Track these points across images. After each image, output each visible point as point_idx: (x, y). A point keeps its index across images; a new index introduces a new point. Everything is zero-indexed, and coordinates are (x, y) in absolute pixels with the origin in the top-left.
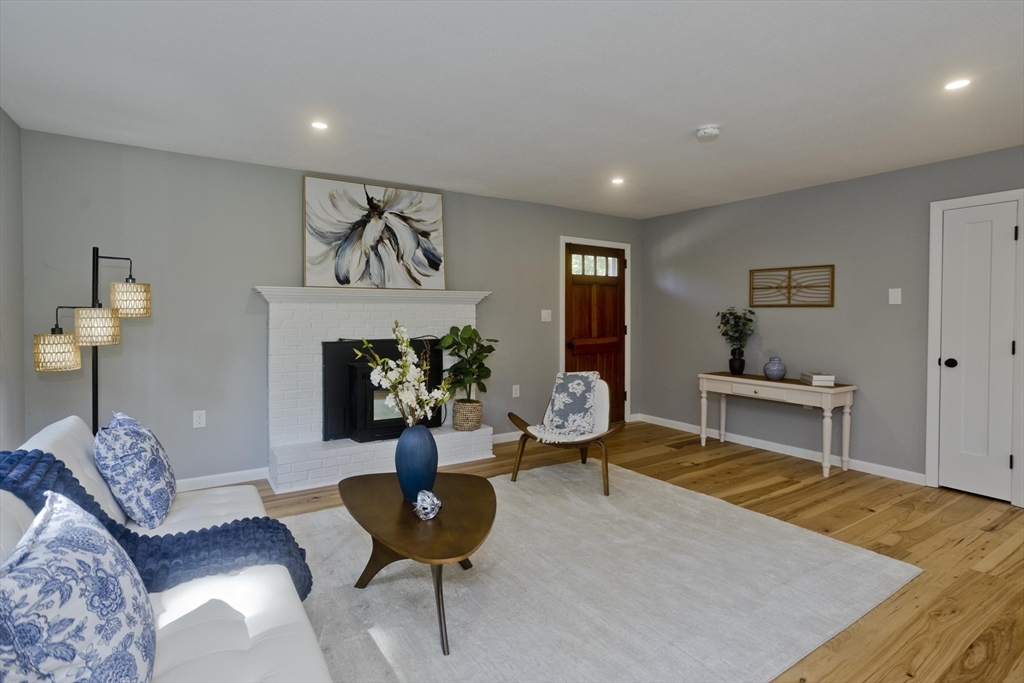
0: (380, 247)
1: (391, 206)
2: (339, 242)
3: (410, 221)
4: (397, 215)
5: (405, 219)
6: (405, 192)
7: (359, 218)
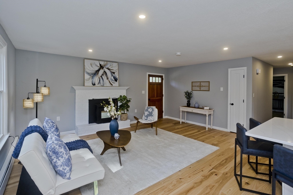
0: (103, 76)
1: (105, 66)
2: (93, 75)
3: (110, 70)
4: (107, 68)
6: (109, 63)
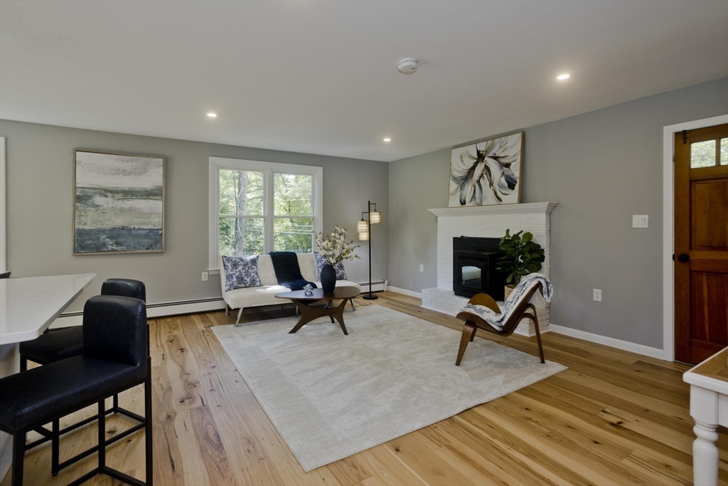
0: (481, 180)
1: (489, 152)
2: (463, 181)
3: (499, 159)
4: (492, 157)
5: (496, 158)
6: (497, 140)
7: (472, 165)
